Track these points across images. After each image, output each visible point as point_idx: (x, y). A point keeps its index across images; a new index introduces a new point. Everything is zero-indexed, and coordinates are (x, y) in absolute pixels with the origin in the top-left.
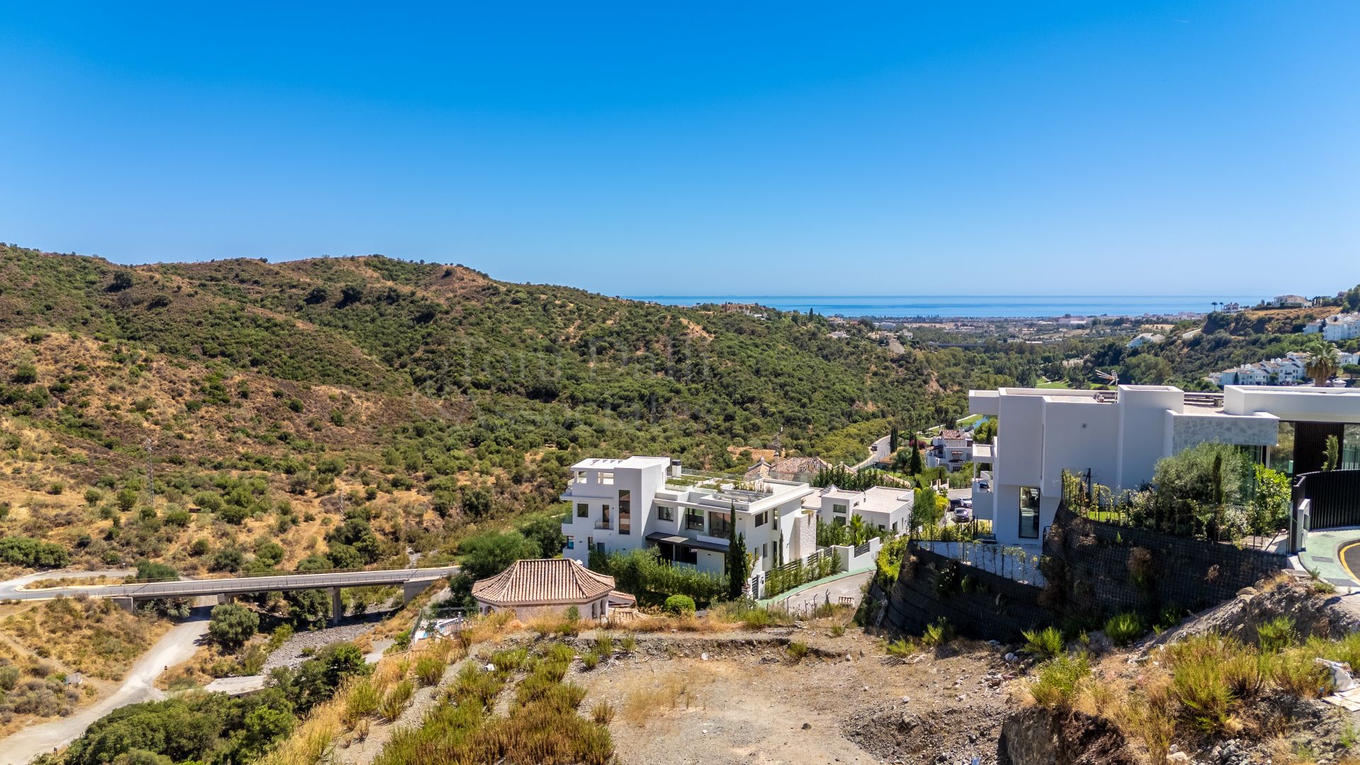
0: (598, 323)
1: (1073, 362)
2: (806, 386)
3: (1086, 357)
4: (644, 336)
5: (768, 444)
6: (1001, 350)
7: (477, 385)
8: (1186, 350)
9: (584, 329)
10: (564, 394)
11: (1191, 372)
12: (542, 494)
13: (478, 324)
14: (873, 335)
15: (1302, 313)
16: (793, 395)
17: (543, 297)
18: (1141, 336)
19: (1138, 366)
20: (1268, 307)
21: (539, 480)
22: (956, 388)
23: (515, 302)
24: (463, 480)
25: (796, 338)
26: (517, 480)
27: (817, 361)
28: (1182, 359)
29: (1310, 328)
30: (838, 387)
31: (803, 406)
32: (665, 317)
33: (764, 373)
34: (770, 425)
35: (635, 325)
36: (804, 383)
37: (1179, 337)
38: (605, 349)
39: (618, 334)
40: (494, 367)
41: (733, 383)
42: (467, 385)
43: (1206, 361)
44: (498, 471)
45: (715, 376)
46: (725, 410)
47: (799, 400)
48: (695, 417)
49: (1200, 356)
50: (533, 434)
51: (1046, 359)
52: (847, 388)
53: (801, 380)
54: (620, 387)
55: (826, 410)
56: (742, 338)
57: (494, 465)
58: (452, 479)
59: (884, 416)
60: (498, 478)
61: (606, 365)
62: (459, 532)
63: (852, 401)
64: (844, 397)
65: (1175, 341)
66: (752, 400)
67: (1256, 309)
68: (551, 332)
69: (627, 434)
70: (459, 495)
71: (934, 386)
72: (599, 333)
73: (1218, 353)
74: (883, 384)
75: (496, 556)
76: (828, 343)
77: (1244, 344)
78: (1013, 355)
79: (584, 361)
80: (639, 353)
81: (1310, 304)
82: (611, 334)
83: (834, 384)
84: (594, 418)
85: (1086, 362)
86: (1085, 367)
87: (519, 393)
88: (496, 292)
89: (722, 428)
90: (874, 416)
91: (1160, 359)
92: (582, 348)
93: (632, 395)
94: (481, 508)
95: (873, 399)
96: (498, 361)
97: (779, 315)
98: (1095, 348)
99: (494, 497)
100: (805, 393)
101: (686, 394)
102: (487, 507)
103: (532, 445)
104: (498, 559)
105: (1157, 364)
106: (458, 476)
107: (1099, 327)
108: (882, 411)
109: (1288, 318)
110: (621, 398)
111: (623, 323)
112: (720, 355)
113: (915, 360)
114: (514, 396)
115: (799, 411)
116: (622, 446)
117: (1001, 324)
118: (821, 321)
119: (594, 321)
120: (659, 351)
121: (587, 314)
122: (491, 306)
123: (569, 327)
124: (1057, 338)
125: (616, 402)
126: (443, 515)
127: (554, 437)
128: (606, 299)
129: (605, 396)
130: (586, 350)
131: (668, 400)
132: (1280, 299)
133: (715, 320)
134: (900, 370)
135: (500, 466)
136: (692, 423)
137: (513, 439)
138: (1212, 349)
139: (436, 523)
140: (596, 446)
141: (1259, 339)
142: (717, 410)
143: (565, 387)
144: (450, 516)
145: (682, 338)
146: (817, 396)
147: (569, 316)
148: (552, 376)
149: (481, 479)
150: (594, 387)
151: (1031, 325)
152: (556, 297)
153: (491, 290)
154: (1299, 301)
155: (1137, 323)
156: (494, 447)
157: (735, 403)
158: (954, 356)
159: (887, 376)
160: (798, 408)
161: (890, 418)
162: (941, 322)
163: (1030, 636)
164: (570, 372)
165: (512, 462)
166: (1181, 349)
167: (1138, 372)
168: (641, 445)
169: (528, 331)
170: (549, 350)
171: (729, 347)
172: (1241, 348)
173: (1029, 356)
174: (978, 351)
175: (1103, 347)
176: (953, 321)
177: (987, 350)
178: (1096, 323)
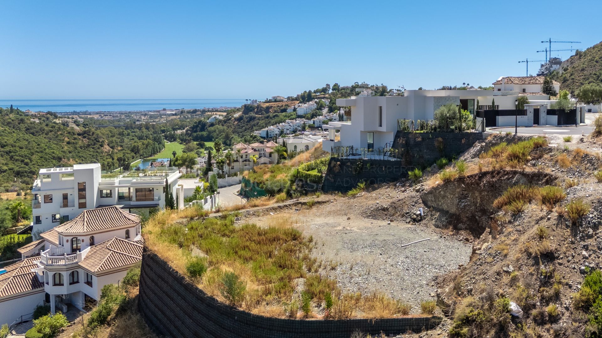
1: (179, 132)
2: (25, 152)
3: (186, 129)
5: (10, 189)
6: (135, 128)
8: (236, 122)
11: (241, 132)
14: (57, 121)
15: (284, 104)
16: (17, 158)
18: (214, 116)
19: (215, 131)
20: (270, 101)
27: (27, 136)
28: (235, 127)
29: (290, 110)
30: (47, 151)
31: (27, 164)
34: (5, 178)
36: (23, 150)
37: (233, 116)
43: (247, 127)
47: (22, 161)
49: (243, 125)
51: (163, 131)
52: (55, 151)
53: (21, 148)
63: (61, 159)
64: (55, 157)
65: (231, 118)
67: (265, 102)
71: (107, 148)
73: (252, 123)
74: (76, 148)
76: (33, 125)
77: (263, 118)
78: (144, 130)
81: (286, 100)
83: (45, 149)
85: (187, 131)
86: (187, 134)
91: (225, 127)
95: (73, 157)
98: (188, 124)
100: (26, 156)
105: (224, 130)
107: (185, 114)
109: (278, 106)
113: (93, 133)
115: (24, 168)
117: (128, 114)
118: (19, 112)
124: (163, 120)
132: (274, 98)
134: (84, 140)
138: (249, 122)
141: (269, 115)
146: (34, 157)
151: (145, 115)
154: (282, 99)
155: (204, 112)
158: (111, 131)
159: (76, 143)
160: (23, 165)
162: (90, 114)
163: (409, 173)
166: (234, 122)
167: (215, 134)
172: (263, 119)
173: (153, 130)
174: (122, 129)
175: (196, 123)
176: (97, 113)
177: (127, 128)
178: (182, 112)
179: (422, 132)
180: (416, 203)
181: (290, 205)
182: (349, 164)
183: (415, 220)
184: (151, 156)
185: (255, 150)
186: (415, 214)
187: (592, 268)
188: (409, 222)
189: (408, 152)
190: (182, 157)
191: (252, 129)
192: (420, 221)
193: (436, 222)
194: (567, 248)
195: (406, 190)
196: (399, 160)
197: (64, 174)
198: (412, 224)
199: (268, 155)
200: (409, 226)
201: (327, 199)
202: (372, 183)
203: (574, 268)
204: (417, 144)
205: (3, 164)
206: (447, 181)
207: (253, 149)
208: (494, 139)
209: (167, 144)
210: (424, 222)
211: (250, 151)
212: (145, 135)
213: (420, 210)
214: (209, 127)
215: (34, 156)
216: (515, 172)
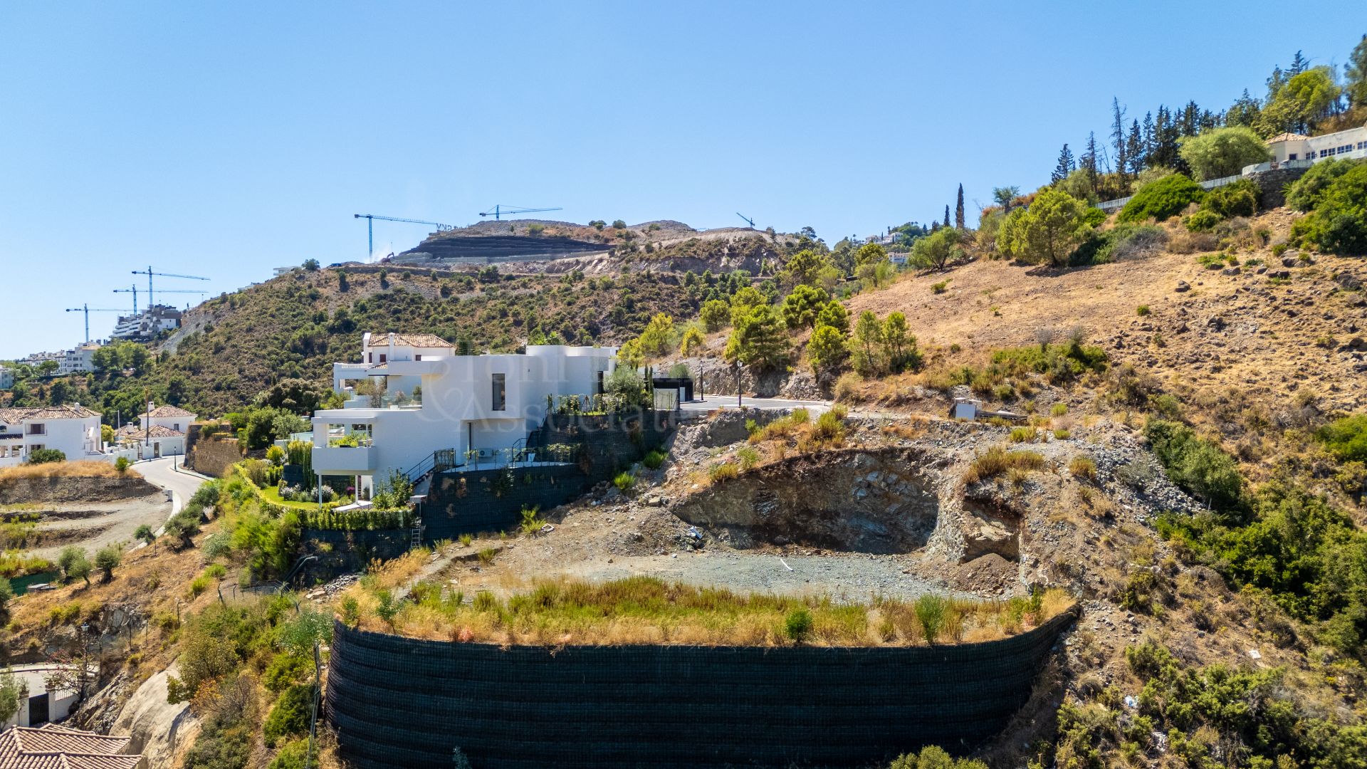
179: (603, 413)
180: (674, 522)
182: (484, 480)
186: (690, 537)
188: (693, 550)
192: (702, 546)
198: (699, 552)
206: (723, 480)
210: (710, 545)
216: (852, 453)
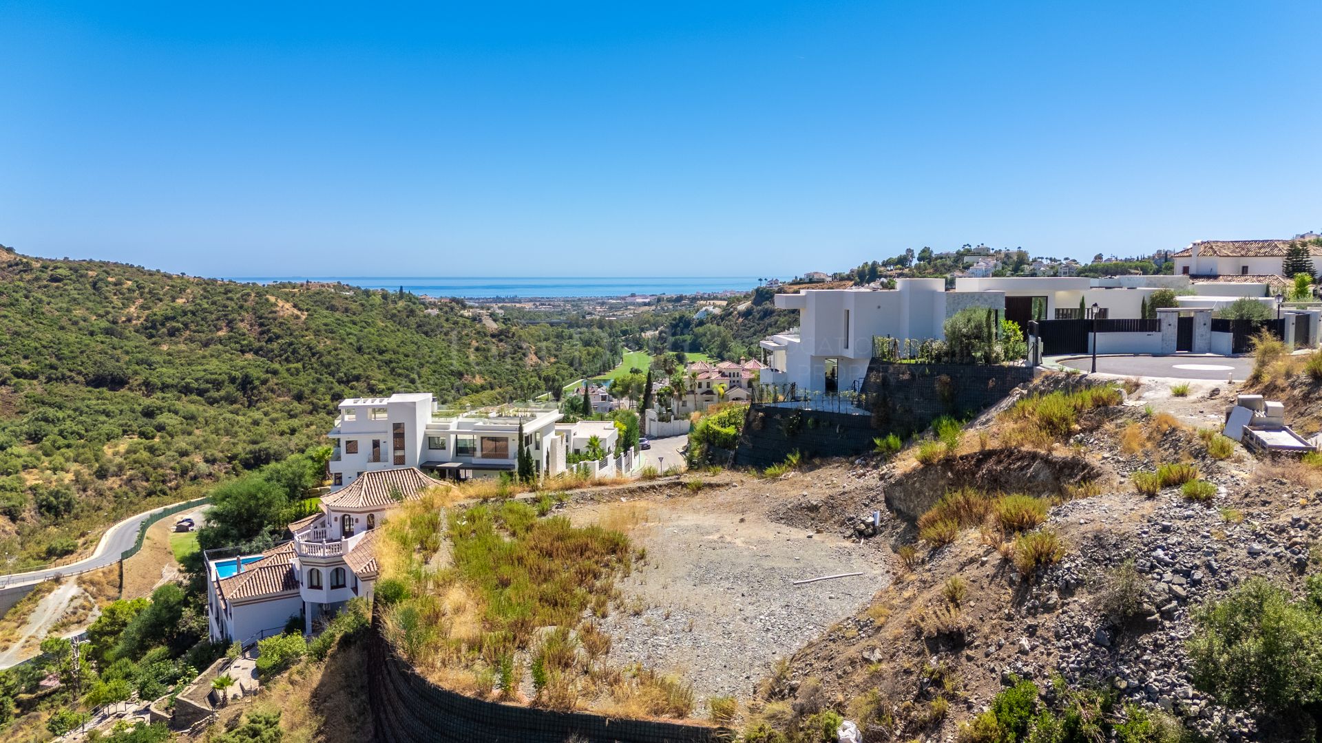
0: (165, 302)
1: (649, 334)
2: (413, 362)
3: (660, 329)
4: (225, 315)
6: (582, 326)
7: (19, 374)
8: (741, 320)
9: (149, 308)
10: (134, 382)
12: (134, 488)
13: (12, 304)
14: (466, 313)
15: (826, 287)
16: (400, 371)
17: (90, 273)
18: (704, 309)
19: (705, 335)
20: (800, 282)
21: (128, 473)
22: (553, 360)
23: (54, 279)
24: (31, 479)
25: (394, 316)
26: (102, 474)
27: (418, 337)
28: (738, 327)
30: (444, 361)
31: (412, 382)
32: (248, 294)
33: (367, 351)
35: (214, 303)
36: (409, 359)
37: (735, 309)
38: (178, 330)
39: (193, 313)
40: (40, 354)
41: (334, 361)
42: (6, 375)
43: (759, 328)
44: (74, 467)
45: (314, 355)
46: (331, 389)
48: (299, 398)
50: (108, 426)
51: (625, 333)
52: (454, 362)
53: (407, 356)
54: (205, 370)
55: (436, 384)
56: (337, 315)
57: (67, 460)
58: (19, 478)
59: (492, 388)
60: (77, 474)
61: (182, 347)
62: (39, 537)
63: (460, 375)
64: (452, 371)
65: (732, 312)
66: (357, 378)
67: (791, 284)
68: (107, 313)
69: (224, 419)
70: (30, 496)
71: (532, 359)
72: (170, 313)
73: (767, 321)
74: (486, 358)
75: (258, 499)
76: (426, 320)
78: (596, 330)
79: (155, 344)
80: (220, 333)
81: (830, 279)
82: (185, 313)
83: (440, 359)
84: (179, 405)
85: (661, 333)
86: (660, 337)
87: (77, 382)
88: (27, 268)
89: (331, 407)
90: (483, 388)
91: (722, 328)
92: (151, 329)
93: (220, 378)
94: (62, 508)
95: (480, 373)
96: (44, 347)
97: (367, 293)
98: (666, 320)
99: (75, 494)
101: (286, 375)
102: (69, 506)
103: (109, 437)
104: (261, 502)
105: (719, 333)
106: (23, 474)
107: (663, 304)
108: (490, 383)
110: (207, 382)
111: (198, 301)
112: (317, 333)
113: (514, 334)
114: (71, 385)
116: (222, 432)
117: (576, 303)
118: (411, 298)
119: (161, 300)
120: (245, 331)
121: (150, 292)
122: (22, 284)
123: (128, 306)
124: (628, 314)
125: (202, 386)
126: (13, 519)
127: (135, 427)
128: (170, 277)
129: (187, 380)
130: (154, 332)
131: (264, 382)
132: (808, 275)
133: (302, 298)
134: (500, 344)
135: (76, 461)
136: (296, 404)
137: (83, 432)
138: (762, 318)
139: (7, 528)
140: (190, 434)
142: (322, 390)
143: (136, 373)
144: (23, 520)
145: (270, 316)
146: (424, 371)
147: (127, 295)
148: (118, 361)
149: (55, 477)
150: (172, 371)
151: (603, 304)
152: (108, 273)
153: (22, 266)
154: (822, 277)
155: (694, 299)
156: (61, 442)
157: (340, 382)
158: (544, 332)
159: (488, 350)
161: (498, 390)
162: (520, 302)
163: (877, 442)
164: (140, 356)
165: (90, 455)
166: (738, 319)
167: (705, 340)
168: (243, 429)
169: (78, 312)
170: (108, 332)
171: (326, 325)
172: (785, 315)
173: (609, 330)
174: (563, 327)
175: (675, 319)
176: (531, 300)
177: (570, 326)
178: (659, 300)
179: (913, 361)
180: (872, 501)
181: (660, 486)
182: (778, 417)
183: (861, 534)
184: (599, 374)
185: (723, 375)
186: (863, 522)
187: (1027, 676)
188: (850, 537)
189: (885, 399)
190: (623, 380)
191: (764, 332)
192: (871, 535)
193: (896, 540)
194: (993, 627)
195: (864, 474)
196: (867, 413)
197: (375, 410)
198: (853, 541)
199: (744, 383)
200: (848, 544)
201: (727, 480)
202: (812, 456)
203: (993, 671)
204: (903, 385)
205: (379, 380)
206: (926, 462)
207: (720, 372)
208: (1043, 382)
209: (627, 354)
210: (878, 538)
211: (715, 376)
212: (594, 338)
213: (873, 515)
214: (696, 326)
215: (424, 369)
216: (1034, 456)
